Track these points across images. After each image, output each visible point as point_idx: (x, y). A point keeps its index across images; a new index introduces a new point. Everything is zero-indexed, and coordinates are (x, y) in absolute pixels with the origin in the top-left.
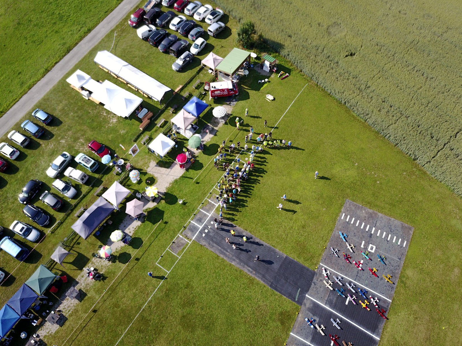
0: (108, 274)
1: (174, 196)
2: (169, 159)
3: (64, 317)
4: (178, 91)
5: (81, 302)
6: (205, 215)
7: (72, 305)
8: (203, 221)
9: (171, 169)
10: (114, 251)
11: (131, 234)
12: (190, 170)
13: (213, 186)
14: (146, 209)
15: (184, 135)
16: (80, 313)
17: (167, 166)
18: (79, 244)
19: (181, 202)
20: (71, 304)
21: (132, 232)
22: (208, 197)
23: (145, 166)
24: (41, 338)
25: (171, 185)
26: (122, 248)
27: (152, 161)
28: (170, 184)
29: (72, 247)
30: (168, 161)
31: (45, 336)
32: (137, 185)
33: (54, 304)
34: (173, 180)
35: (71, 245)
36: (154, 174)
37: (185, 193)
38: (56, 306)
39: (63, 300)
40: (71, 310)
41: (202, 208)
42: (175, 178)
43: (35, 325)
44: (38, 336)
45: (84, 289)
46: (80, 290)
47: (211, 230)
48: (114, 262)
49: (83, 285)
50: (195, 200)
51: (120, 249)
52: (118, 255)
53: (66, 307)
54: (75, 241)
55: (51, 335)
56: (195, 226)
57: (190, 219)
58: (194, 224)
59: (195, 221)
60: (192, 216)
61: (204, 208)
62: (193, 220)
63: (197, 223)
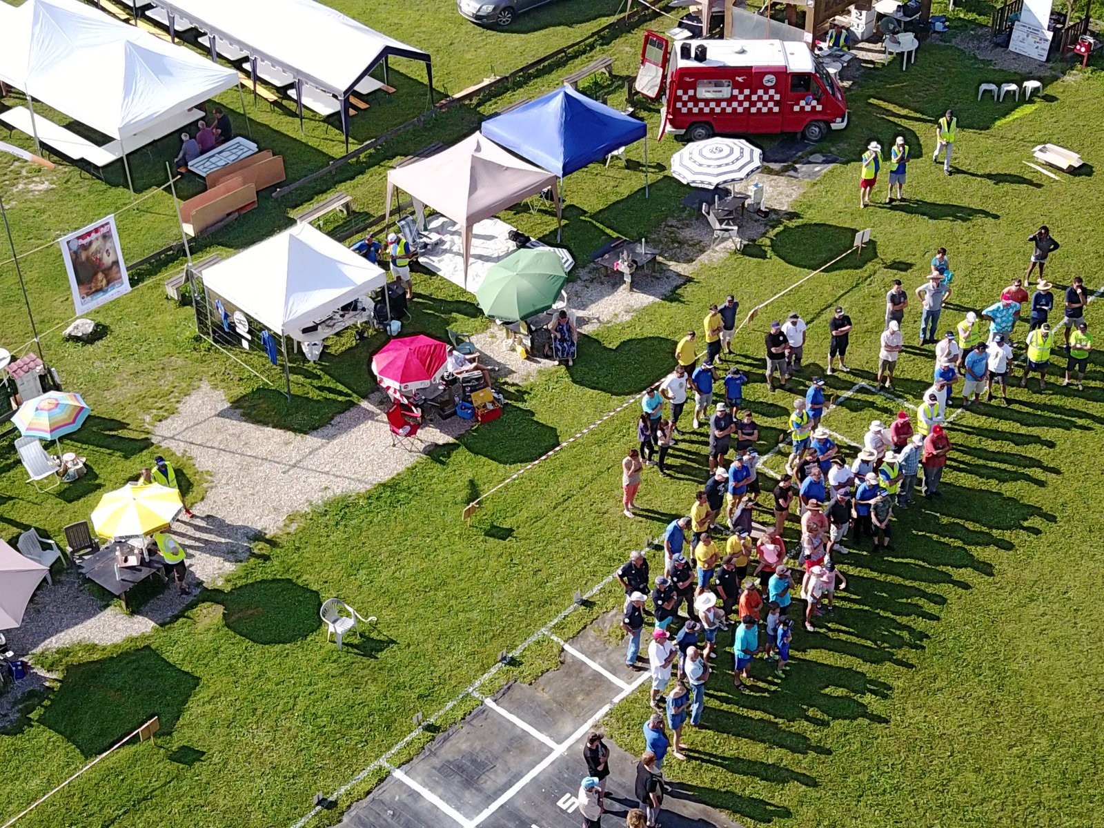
1: (305, 589)
6: (519, 743)
8: (490, 781)
9: (329, 437)
17: (299, 418)
19: (339, 627)
22: (561, 626)
25: (293, 528)
27: (204, 386)
28: (291, 519)
30: (314, 395)
34: (317, 498)
37: (394, 587)
41: (502, 693)
42: (338, 488)
56: (418, 806)
57: (389, 754)
58: (415, 795)
59: (429, 776)
60: (408, 739)
61: (516, 693)
62: (408, 762)
63: (441, 790)
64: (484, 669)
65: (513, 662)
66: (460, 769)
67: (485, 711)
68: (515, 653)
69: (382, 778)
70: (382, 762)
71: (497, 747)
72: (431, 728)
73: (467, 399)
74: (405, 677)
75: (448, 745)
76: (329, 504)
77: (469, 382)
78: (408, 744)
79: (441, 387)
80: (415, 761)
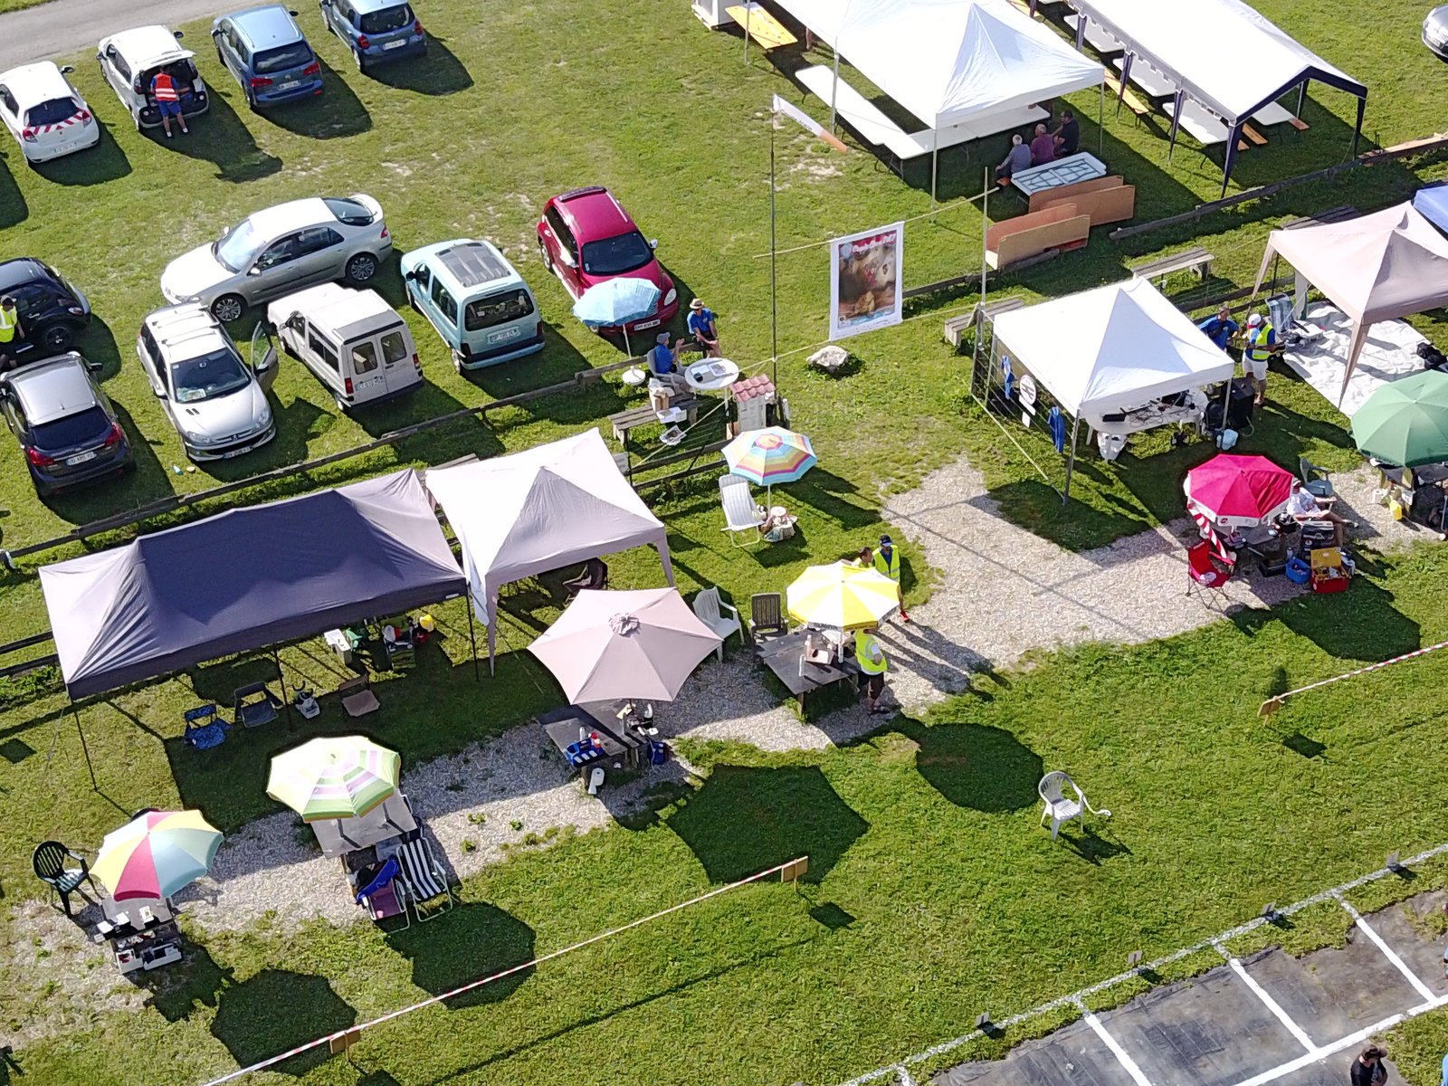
10: (237, 927)
19: (1061, 817)
21: (491, 854)
22: (1359, 894)
23: (885, 476)
26: (318, 929)
27: (963, 462)
28: (1032, 654)
41: (1257, 959)
42: (1104, 633)
48: (173, 1007)
51: (291, 928)
56: (1108, 1070)
57: (1086, 992)
59: (1133, 1036)
60: (1115, 980)
62: (1109, 1009)
63: (1143, 1059)
64: (1240, 919)
65: (1281, 922)
66: (1175, 1039)
67: (1228, 974)
68: (1285, 912)
69: (1071, 1019)
70: (1076, 999)
71: (1232, 1026)
72: (1148, 975)
73: (1303, 555)
74: (1130, 899)
75: (1167, 1003)
77: (1313, 534)
78: (1114, 987)
79: (1272, 532)
80: (1119, 1011)
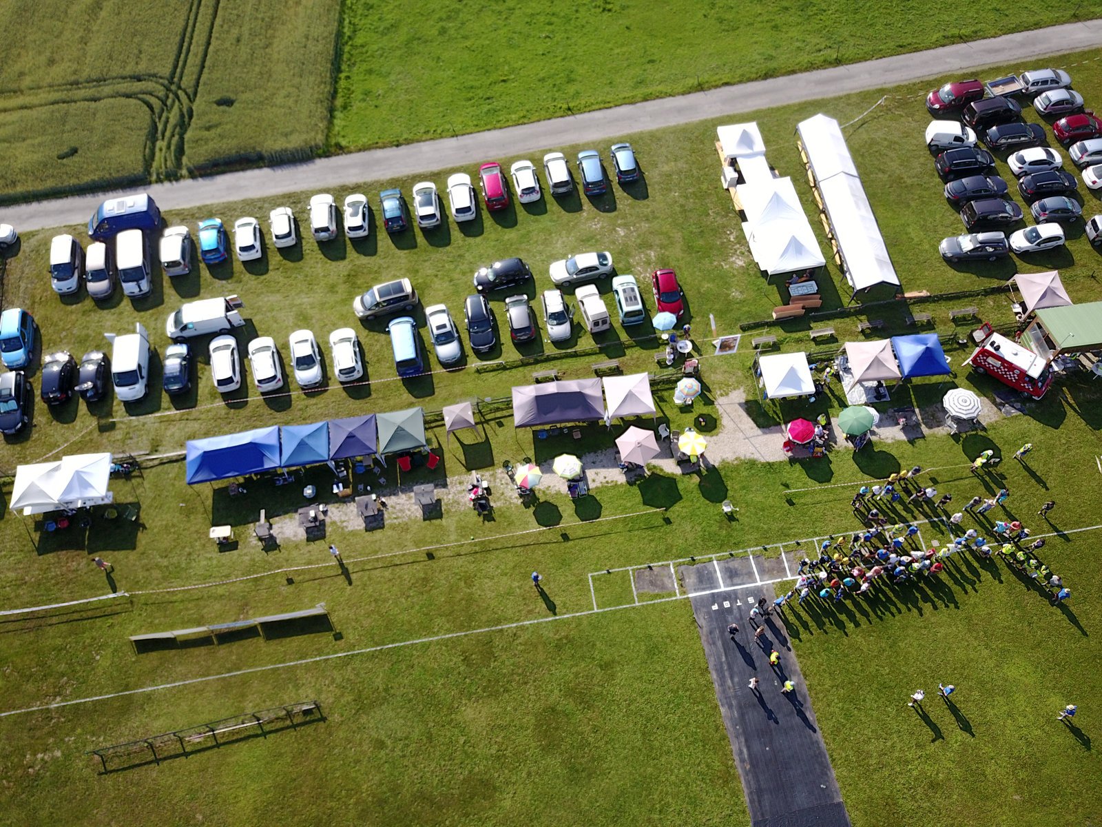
0: (500, 516)
1: (726, 487)
2: (775, 412)
3: (382, 519)
4: (911, 298)
5: (425, 520)
6: (751, 574)
7: (408, 513)
8: (736, 580)
9: (765, 433)
10: (542, 488)
11: (592, 485)
12: (798, 466)
13: (815, 534)
14: (655, 467)
15: (846, 389)
16: (409, 536)
17: (761, 420)
18: (501, 425)
19: (727, 509)
20: (409, 510)
21: (597, 484)
22: (786, 546)
23: (720, 389)
24: (328, 520)
25: (735, 462)
26: (558, 493)
27: (742, 389)
28: (736, 459)
29: (487, 421)
30: (771, 413)
31: (334, 523)
32: (676, 410)
33: (386, 487)
34: (749, 456)
35: (488, 417)
36: (725, 415)
37: (749, 502)
38: (385, 492)
39: (402, 492)
40: (400, 520)
41: (756, 557)
42: (756, 456)
43: (335, 491)
44: (325, 513)
45: (446, 505)
46: (439, 501)
47: (735, 611)
48: (526, 505)
49: (450, 497)
50: (758, 528)
51: (553, 492)
52: (541, 501)
53: (398, 507)
54: (498, 414)
55: (342, 529)
56: (714, 575)
57: (716, 555)
58: (715, 571)
59: (722, 568)
60: (724, 554)
61: (760, 559)
62: (719, 560)
63: (722, 574)
64: (757, 545)
65: (765, 549)
66: (731, 572)
67: (748, 559)
68: (767, 547)
69: (711, 560)
70: (712, 557)
71: (744, 571)
72: (731, 555)
74: (735, 534)
75: (732, 562)
76: (750, 460)
80: (721, 561)
